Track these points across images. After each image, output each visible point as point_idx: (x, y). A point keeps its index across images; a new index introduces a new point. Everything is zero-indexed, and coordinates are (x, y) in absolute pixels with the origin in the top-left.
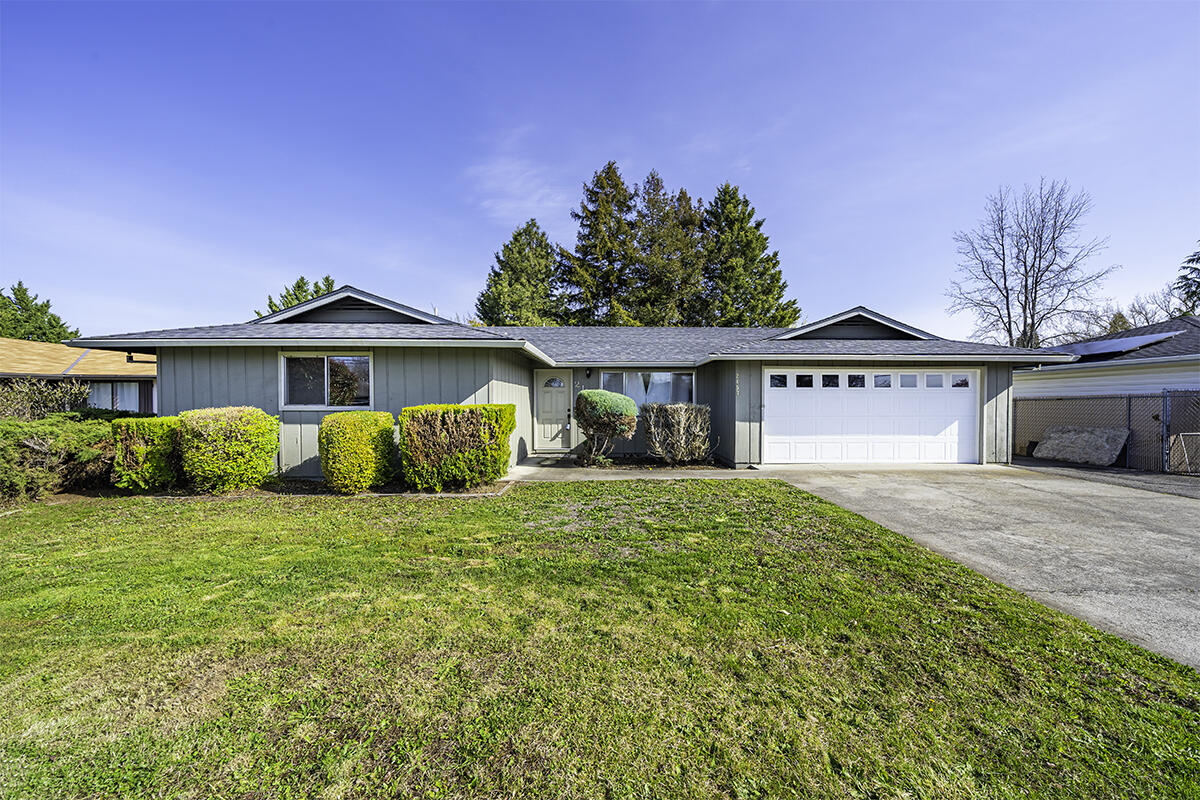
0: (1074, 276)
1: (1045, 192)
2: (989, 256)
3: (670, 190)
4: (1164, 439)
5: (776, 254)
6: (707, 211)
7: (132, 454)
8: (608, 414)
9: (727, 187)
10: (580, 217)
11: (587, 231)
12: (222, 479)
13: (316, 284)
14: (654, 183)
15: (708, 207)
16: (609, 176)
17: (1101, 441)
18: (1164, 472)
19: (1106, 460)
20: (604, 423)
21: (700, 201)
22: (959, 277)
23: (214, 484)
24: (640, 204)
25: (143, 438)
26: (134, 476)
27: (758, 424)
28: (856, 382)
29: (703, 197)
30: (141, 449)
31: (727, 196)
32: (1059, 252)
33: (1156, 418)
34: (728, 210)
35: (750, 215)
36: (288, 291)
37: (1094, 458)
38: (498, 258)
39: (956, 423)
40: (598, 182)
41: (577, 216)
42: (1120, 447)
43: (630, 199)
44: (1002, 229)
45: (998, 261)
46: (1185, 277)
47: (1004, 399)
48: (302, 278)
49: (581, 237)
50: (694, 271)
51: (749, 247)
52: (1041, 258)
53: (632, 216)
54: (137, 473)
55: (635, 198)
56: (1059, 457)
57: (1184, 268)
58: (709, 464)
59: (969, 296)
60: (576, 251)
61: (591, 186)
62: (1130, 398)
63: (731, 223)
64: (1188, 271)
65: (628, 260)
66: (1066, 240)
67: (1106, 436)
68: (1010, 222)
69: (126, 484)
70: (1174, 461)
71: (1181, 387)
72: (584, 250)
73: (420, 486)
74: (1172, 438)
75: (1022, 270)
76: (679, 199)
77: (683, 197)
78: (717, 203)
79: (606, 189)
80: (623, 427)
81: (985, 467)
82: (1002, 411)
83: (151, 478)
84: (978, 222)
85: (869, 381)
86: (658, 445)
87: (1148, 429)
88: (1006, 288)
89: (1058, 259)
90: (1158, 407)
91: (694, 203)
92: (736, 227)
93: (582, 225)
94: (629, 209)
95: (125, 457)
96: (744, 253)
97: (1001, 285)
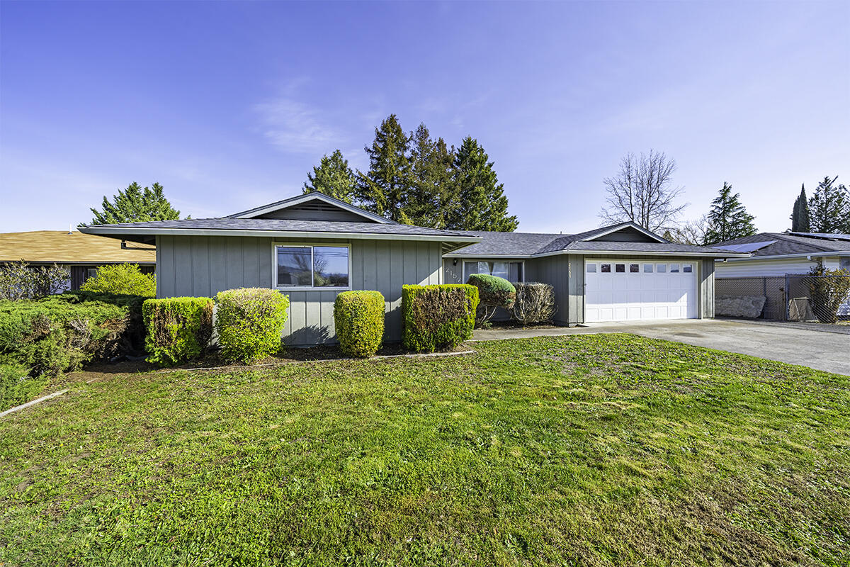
0: (669, 208)
1: (653, 156)
2: (622, 194)
3: (433, 138)
4: (786, 301)
5: (502, 186)
6: (457, 155)
7: (166, 331)
8: (499, 291)
9: (469, 139)
10: (371, 152)
11: (375, 161)
12: (250, 351)
13: (146, 189)
14: (423, 133)
15: (457, 152)
16: (391, 126)
17: (749, 304)
18: (787, 321)
19: (754, 314)
20: (496, 297)
21: (453, 147)
22: (607, 206)
23: (240, 355)
24: (413, 146)
25: (177, 316)
26: (167, 352)
27: (582, 297)
28: (634, 269)
29: (454, 144)
30: (174, 326)
31: (469, 145)
32: (661, 194)
33: (782, 290)
34: (470, 155)
35: (486, 159)
36: (121, 194)
37: (746, 314)
38: (310, 176)
39: (686, 294)
40: (384, 128)
41: (368, 150)
42: (762, 307)
43: (407, 142)
44: (629, 179)
45: (627, 197)
46: (713, 211)
47: (711, 279)
48: (135, 183)
49: (372, 166)
50: (453, 193)
51: (487, 179)
52: (650, 197)
53: (408, 154)
54: (170, 349)
55: (410, 142)
56: (723, 313)
57: (712, 206)
58: (550, 324)
59: (611, 217)
60: (369, 176)
61: (380, 130)
62: (765, 278)
63: (473, 163)
64: (714, 208)
65: (406, 183)
66: (665, 186)
67: (751, 301)
68: (633, 174)
69: (157, 359)
70: (791, 314)
71: (794, 272)
72: (374, 175)
73: (418, 349)
74: (790, 301)
75: (640, 202)
76: (438, 145)
77: (441, 144)
78: (462, 149)
79: (390, 133)
80: (509, 300)
81: (703, 321)
82: (710, 287)
83: (183, 352)
84: (617, 173)
85: (641, 269)
87: (776, 296)
88: (632, 214)
89: (660, 199)
90: (783, 284)
91: (449, 148)
92: (478, 165)
93: (372, 158)
94: (405, 149)
95: (158, 334)
96: (484, 184)
97: (630, 212)
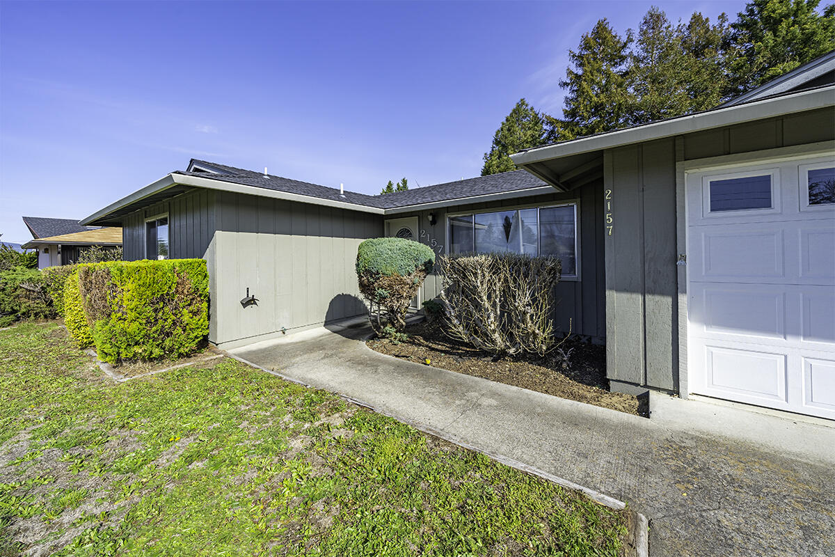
11: (575, 95)
15: (735, 20)
16: (599, 34)
21: (721, 17)
24: (636, 49)
27: (669, 300)
29: (726, 12)
40: (586, 44)
41: (566, 84)
43: (623, 48)
49: (568, 101)
53: (626, 66)
55: (629, 45)
60: (566, 117)
72: (572, 113)
76: (690, 26)
80: (382, 291)
86: (455, 321)
91: (713, 22)
94: (623, 59)
